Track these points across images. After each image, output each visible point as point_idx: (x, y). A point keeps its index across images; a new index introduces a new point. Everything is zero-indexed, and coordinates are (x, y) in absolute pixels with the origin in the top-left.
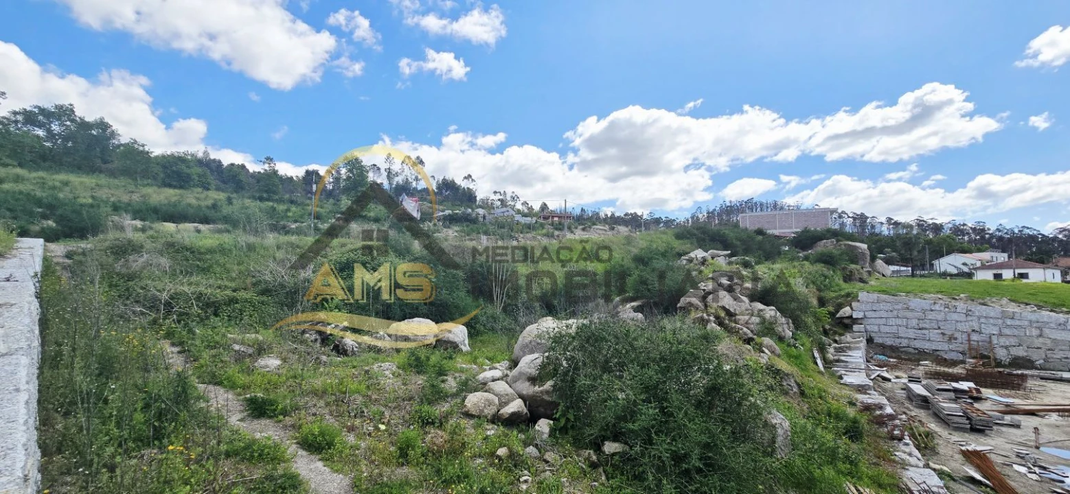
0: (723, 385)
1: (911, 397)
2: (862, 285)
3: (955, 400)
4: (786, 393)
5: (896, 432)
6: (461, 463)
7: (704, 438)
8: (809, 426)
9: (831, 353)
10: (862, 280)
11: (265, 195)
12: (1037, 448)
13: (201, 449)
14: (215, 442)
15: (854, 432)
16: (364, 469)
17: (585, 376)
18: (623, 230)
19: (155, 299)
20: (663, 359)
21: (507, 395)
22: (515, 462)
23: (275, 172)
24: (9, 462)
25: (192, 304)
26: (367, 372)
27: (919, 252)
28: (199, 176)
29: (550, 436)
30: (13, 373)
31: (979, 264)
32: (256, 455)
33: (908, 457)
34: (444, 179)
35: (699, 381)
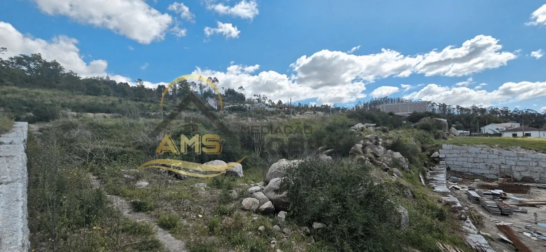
0: (374, 193)
1: (470, 197)
2: (444, 140)
3: (493, 199)
4: (405, 196)
5: (462, 216)
6: (240, 234)
7: (365, 221)
8: (418, 214)
9: (428, 176)
10: (444, 138)
11: (138, 98)
12: (536, 223)
13: (109, 228)
14: (116, 224)
15: (441, 216)
16: (192, 238)
17: (304, 189)
18: (320, 114)
19: (84, 152)
20: (343, 180)
21: (263, 199)
22: (268, 233)
23: (143, 87)
24: (14, 238)
25: (103, 154)
26: (192, 188)
27: (473, 123)
28: (105, 89)
29: (286, 220)
30: (15, 192)
32: (137, 231)
33: (469, 229)
34: (229, 89)
35: (362, 191)
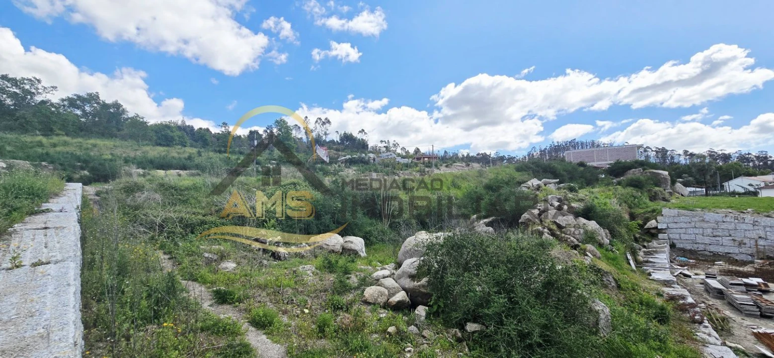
0: (557, 281)
1: (708, 289)
2: (665, 203)
3: (747, 292)
4: (606, 287)
5: (697, 317)
6: (362, 338)
7: (543, 321)
8: (626, 313)
9: (641, 256)
10: (664, 199)
11: (223, 149)
13: (184, 326)
14: (194, 320)
15: (662, 317)
16: (294, 341)
17: (451, 274)
18: (476, 166)
19: (153, 222)
20: (509, 261)
21: (394, 288)
22: (401, 337)
23: (229, 133)
24: (65, 333)
25: (177, 225)
26: (295, 272)
27: (711, 176)
28: (179, 137)
29: (426, 318)
30: (66, 274)
31: (763, 185)
32: (221, 330)
33: (707, 337)
34: (345, 133)
35: (538, 278)
